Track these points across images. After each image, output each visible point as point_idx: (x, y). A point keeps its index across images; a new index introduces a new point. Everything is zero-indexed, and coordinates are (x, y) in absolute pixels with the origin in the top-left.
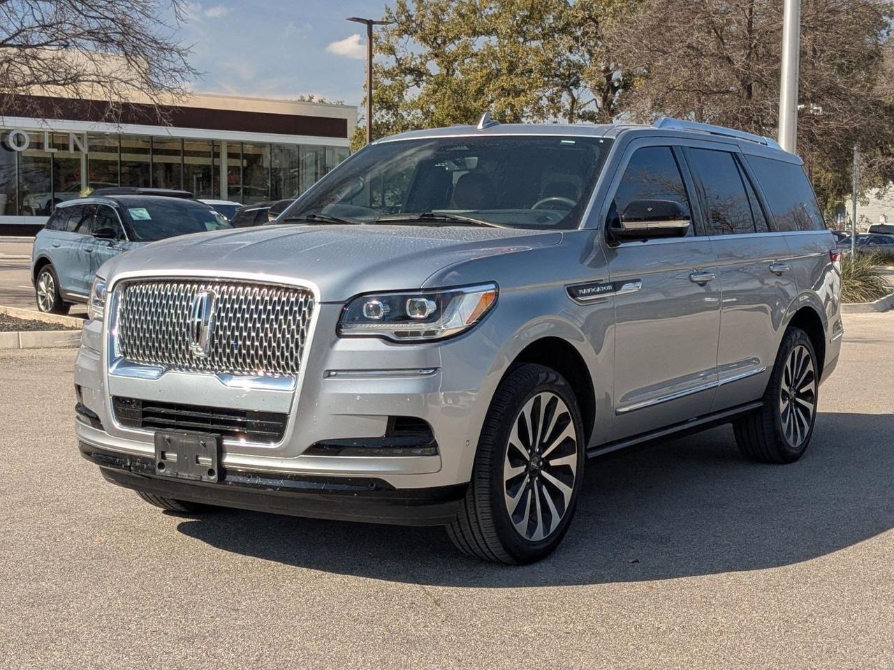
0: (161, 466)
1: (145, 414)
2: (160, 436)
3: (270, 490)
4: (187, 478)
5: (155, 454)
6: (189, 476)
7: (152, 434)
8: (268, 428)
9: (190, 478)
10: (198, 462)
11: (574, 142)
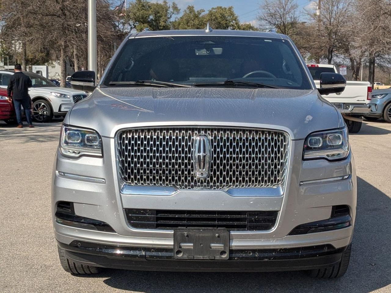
0: (179, 252)
1: (158, 219)
2: (179, 233)
3: (266, 260)
4: (202, 258)
5: (174, 245)
6: (203, 257)
7: (172, 232)
8: (265, 220)
9: (204, 258)
10: (211, 248)
11: (271, 41)
